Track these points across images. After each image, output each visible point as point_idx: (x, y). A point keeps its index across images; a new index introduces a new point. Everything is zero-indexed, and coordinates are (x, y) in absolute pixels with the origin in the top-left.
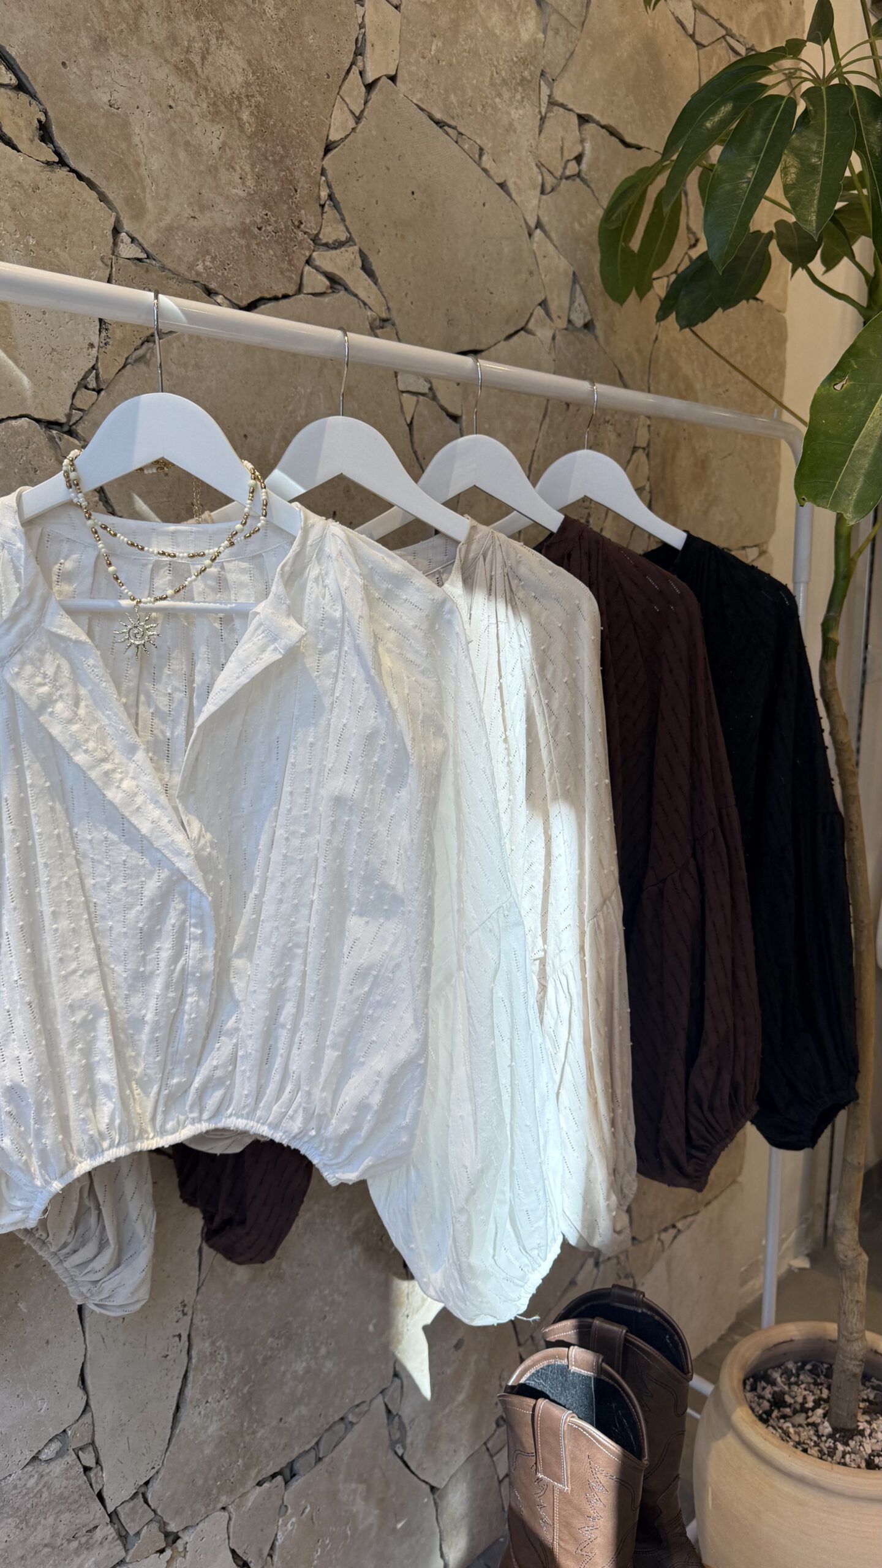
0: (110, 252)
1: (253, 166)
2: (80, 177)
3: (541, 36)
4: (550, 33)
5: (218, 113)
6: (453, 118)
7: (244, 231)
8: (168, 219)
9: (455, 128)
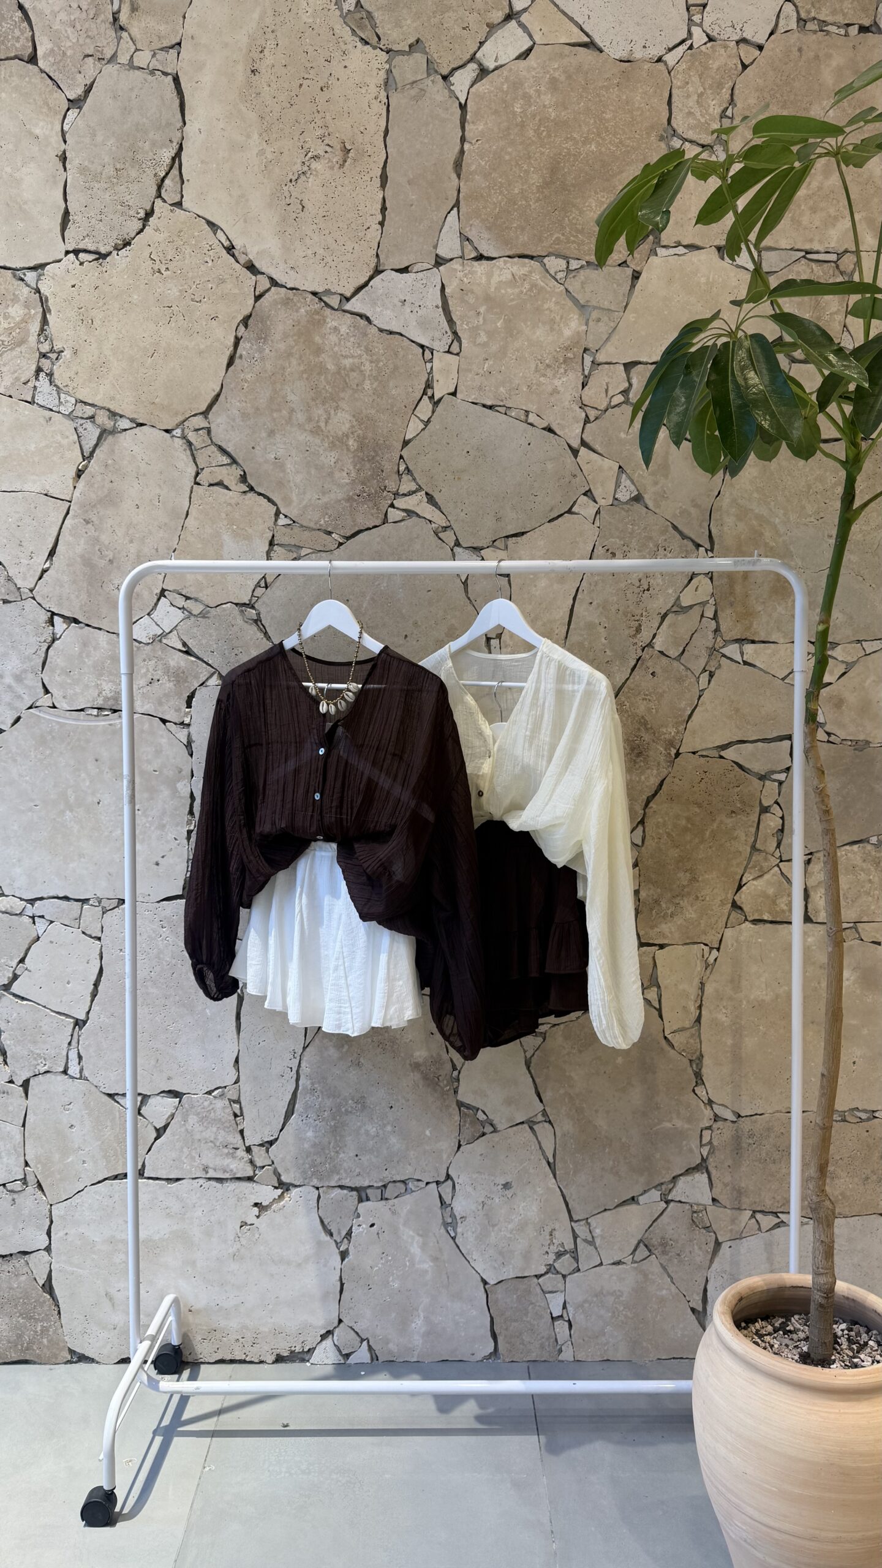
0: (272, 523)
1: (355, 466)
2: (260, 494)
3: (584, 328)
4: (591, 323)
5: (334, 446)
6: (502, 401)
7: (349, 499)
8: (304, 503)
9: (504, 406)
